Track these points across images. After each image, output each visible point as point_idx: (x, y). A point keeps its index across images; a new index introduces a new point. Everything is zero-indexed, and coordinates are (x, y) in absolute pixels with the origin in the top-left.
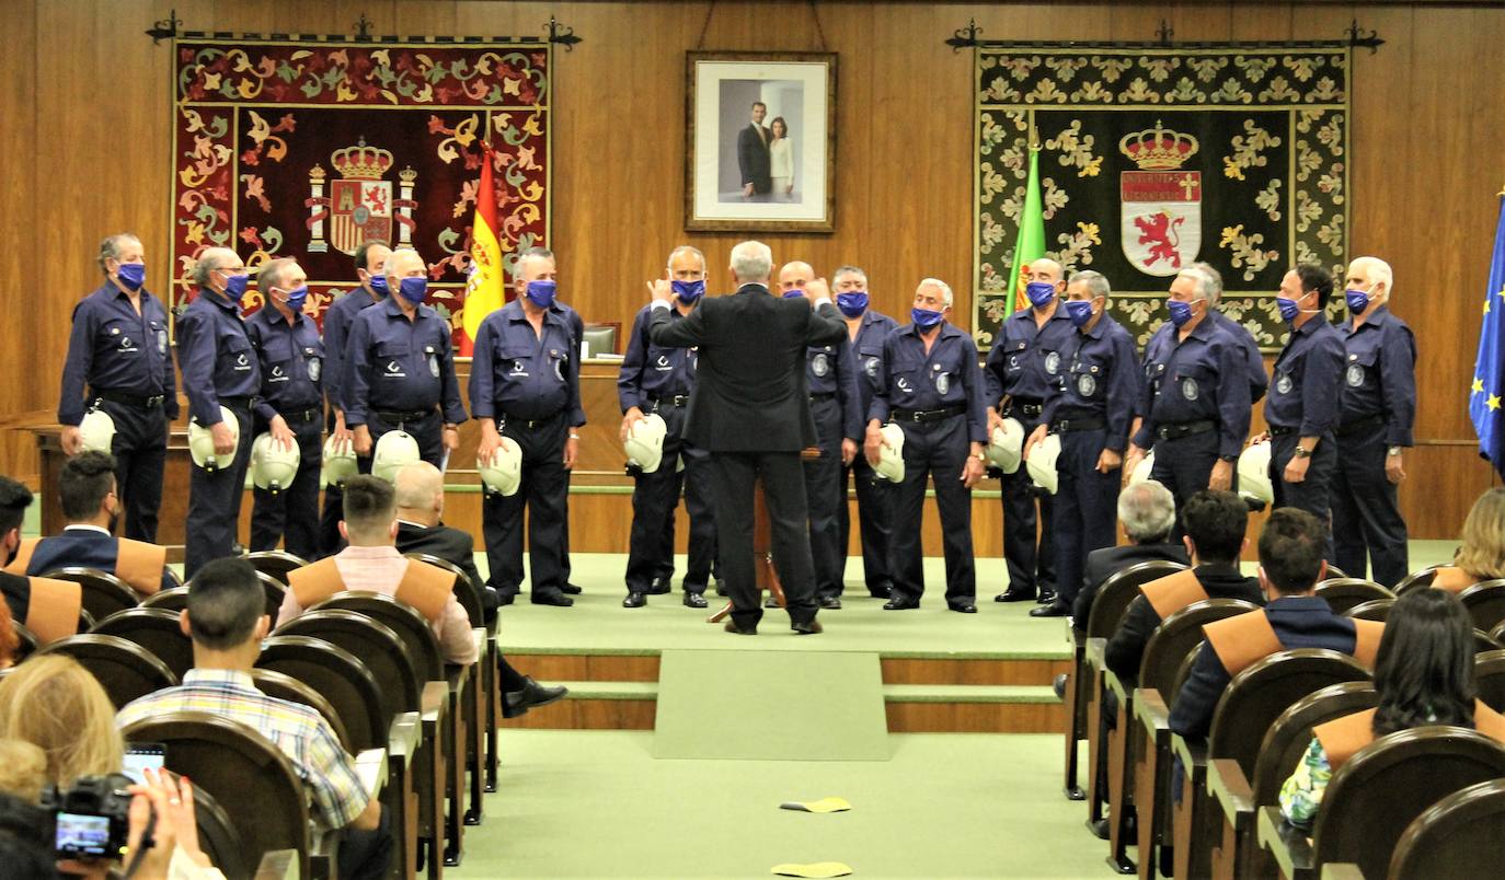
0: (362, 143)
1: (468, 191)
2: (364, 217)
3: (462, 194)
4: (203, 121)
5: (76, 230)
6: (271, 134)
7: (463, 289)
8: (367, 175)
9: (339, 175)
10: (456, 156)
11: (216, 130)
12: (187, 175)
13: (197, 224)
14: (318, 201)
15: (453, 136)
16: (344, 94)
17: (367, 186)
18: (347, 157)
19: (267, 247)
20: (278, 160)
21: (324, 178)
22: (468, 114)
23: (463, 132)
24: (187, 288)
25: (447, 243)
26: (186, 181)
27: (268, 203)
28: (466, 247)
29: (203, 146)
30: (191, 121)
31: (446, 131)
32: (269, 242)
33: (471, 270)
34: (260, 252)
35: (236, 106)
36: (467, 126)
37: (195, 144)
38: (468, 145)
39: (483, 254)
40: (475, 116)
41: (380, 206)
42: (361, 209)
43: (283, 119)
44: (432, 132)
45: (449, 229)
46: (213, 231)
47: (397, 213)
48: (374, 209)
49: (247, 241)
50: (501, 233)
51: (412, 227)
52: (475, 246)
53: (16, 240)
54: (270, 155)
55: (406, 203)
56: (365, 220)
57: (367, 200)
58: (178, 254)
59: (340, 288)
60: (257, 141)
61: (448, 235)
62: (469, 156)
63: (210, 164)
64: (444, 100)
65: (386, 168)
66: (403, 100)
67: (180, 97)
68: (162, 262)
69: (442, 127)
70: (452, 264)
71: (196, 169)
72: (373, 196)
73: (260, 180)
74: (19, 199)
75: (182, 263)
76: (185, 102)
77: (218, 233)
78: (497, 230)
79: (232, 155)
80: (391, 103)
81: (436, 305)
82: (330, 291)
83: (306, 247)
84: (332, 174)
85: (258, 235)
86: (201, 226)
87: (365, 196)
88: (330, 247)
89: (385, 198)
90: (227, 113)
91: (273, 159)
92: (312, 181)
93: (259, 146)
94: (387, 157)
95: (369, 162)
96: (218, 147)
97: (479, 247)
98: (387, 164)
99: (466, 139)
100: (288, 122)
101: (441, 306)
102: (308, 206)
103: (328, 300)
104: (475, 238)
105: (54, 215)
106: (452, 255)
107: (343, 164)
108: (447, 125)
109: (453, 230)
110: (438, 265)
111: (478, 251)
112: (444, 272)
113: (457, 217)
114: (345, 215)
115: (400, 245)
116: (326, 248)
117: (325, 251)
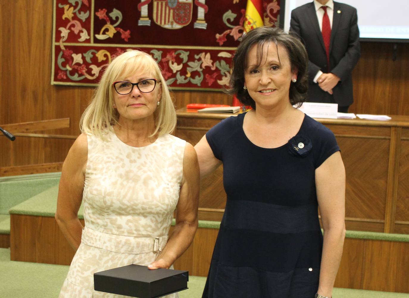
2: (174, 2)
13: (70, 7)
19: (113, 22)
24: (63, 48)
25: (229, 20)
28: (241, 23)
32: (114, 19)
34: (108, 25)
45: (230, 11)
46: (79, 11)
49: (100, 18)
50: (265, 14)
51: (205, 9)
52: (247, 22)
56: (175, 5)
58: (57, 27)
59: (159, 50)
61: (229, 15)
68: (48, 32)
70: (231, 34)
75: (60, 32)
77: (82, 13)
78: (262, 11)
81: (220, 62)
82: (152, 52)
83: (137, 23)
85: (107, 14)
86: (72, 8)
88: (152, 22)
97: (249, 23)
101: (223, 63)
104: (248, 17)
106: (231, 29)
109: (233, 12)
110: (222, 35)
111: (249, 25)
112: (226, 40)
113: (236, 3)
114: (162, 1)
115: (197, 22)
116: (150, 23)
117: (149, 25)
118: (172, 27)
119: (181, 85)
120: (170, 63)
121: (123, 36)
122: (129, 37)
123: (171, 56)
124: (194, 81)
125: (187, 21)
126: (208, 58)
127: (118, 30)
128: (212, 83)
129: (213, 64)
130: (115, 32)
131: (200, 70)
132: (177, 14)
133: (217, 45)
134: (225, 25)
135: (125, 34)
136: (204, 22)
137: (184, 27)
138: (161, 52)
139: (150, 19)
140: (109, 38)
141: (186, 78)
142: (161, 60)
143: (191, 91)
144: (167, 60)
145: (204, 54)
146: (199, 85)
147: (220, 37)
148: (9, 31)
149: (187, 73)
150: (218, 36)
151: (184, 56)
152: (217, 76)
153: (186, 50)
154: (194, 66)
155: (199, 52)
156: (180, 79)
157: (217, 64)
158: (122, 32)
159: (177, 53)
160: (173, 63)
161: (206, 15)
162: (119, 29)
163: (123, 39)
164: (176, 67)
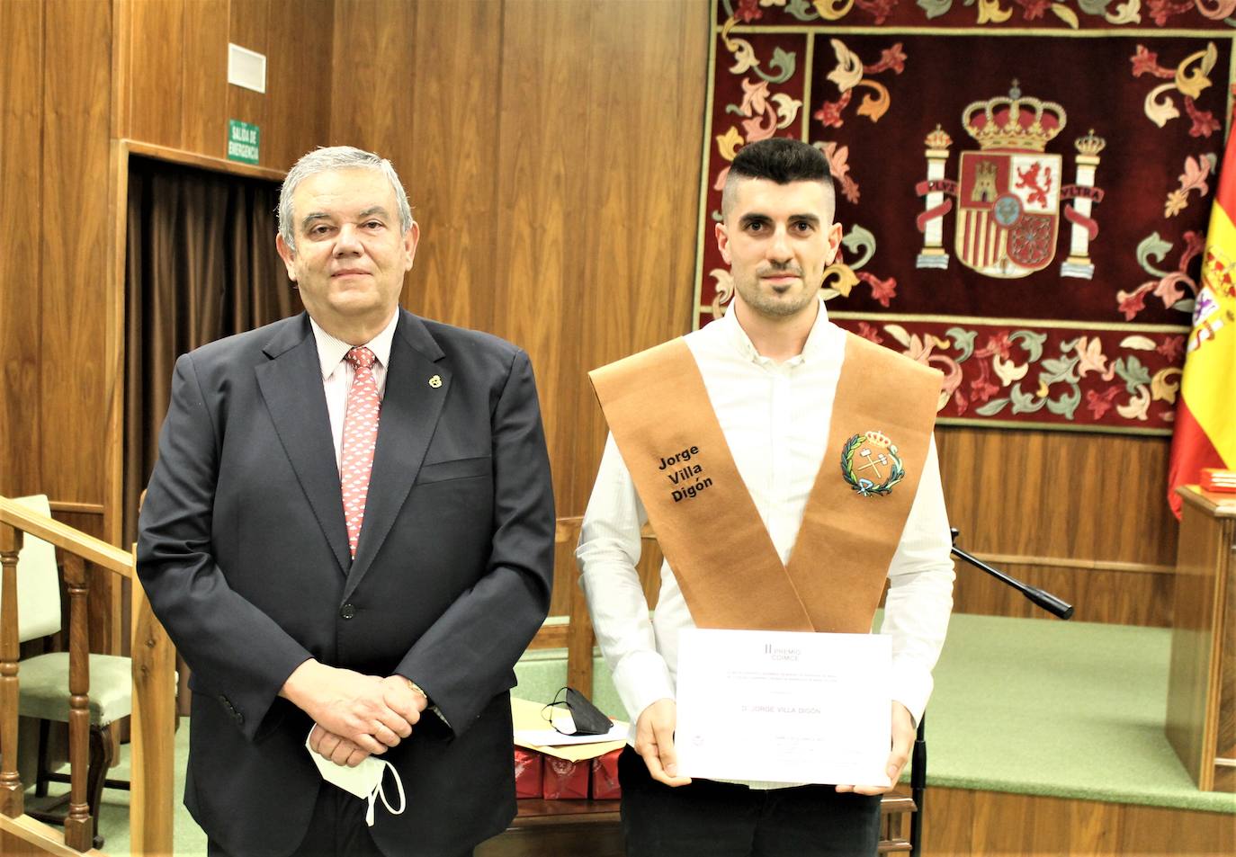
0: (1015, 91)
1: (1194, 174)
2: (1012, 212)
3: (1182, 178)
4: (757, 56)
5: (554, 227)
6: (865, 77)
7: (1186, 337)
8: (1020, 143)
9: (974, 144)
10: (1175, 113)
11: (777, 70)
12: (728, 143)
14: (937, 186)
15: (1172, 80)
16: (990, 12)
17: (1021, 163)
18: (989, 114)
19: (850, 259)
20: (875, 118)
21: (948, 148)
22: (1201, 44)
23: (1189, 73)
25: (1151, 258)
26: (728, 153)
27: (855, 187)
28: (1190, 266)
29: (755, 95)
30: (738, 56)
31: (1161, 72)
33: (1203, 304)
35: (811, 32)
36: (1198, 63)
37: (742, 93)
38: (1196, 95)
39: (1227, 279)
40: (1211, 46)
41: (1040, 196)
42: (1008, 201)
43: (885, 53)
44: (1137, 73)
45: (1156, 236)
47: (1068, 206)
48: (1031, 199)
51: (1091, 231)
53: (465, 240)
54: (862, 110)
55: (1085, 192)
56: (1013, 218)
57: (1018, 186)
58: (708, 268)
59: (967, 328)
60: (842, 88)
61: (1154, 245)
62: (1199, 114)
63: (765, 124)
64: (1160, 20)
65: (1053, 133)
66: (1086, 21)
67: (722, 19)
68: (683, 278)
69: (1153, 65)
70: (1157, 293)
71: (743, 133)
72: (1029, 179)
73: (844, 152)
74: (472, 177)
75: (714, 281)
76: (730, 26)
79: (800, 110)
80: (1067, 26)
81: (1125, 361)
82: (950, 332)
83: (914, 260)
84: (961, 142)
87: (1015, 179)
88: (953, 259)
89: (1049, 182)
90: (795, 43)
91: (867, 118)
92: (929, 153)
93: (845, 96)
94: (1056, 115)
95: (1025, 123)
96: (780, 98)
97: (1220, 266)
98: (1055, 126)
99: (1194, 86)
100: (894, 58)
101: (1133, 362)
102: (920, 194)
103: (945, 345)
105: (522, 203)
106: (1158, 279)
107: (981, 125)
108: (1161, 62)
109: (1163, 238)
110: (1134, 294)
111: (1218, 272)
112: (1142, 306)
113: (1172, 215)
114: (980, 210)
115: (1070, 260)
116: (947, 262)
117: (945, 266)
118: (1004, 272)
119: (1022, 416)
120: (996, 361)
121: (876, 294)
122: (893, 295)
123: (1000, 344)
124: (1056, 408)
125: (1042, 258)
126: (1093, 352)
127: (863, 278)
128: (1102, 413)
129: (1107, 365)
130: (856, 282)
131: (1072, 380)
132: (1018, 241)
133: (1120, 318)
134: (1142, 269)
135: (882, 289)
136: (1088, 261)
137: (1035, 273)
138: (973, 334)
139: (946, 252)
140: (840, 297)
141: (1035, 400)
142: (973, 354)
143: (1046, 432)
144: (988, 354)
145: (1084, 340)
146: (1069, 416)
147: (1127, 299)
148: (581, 275)
149: (1038, 387)
150: (1122, 296)
151: (1034, 345)
152: (1115, 396)
153: (1038, 331)
154: (1059, 370)
155: (1071, 335)
156: (1021, 402)
157: (1117, 365)
158: (875, 283)
159: (1013, 337)
160: (1002, 362)
161: (1092, 246)
162: (866, 274)
163: (878, 301)
164: (1010, 373)
